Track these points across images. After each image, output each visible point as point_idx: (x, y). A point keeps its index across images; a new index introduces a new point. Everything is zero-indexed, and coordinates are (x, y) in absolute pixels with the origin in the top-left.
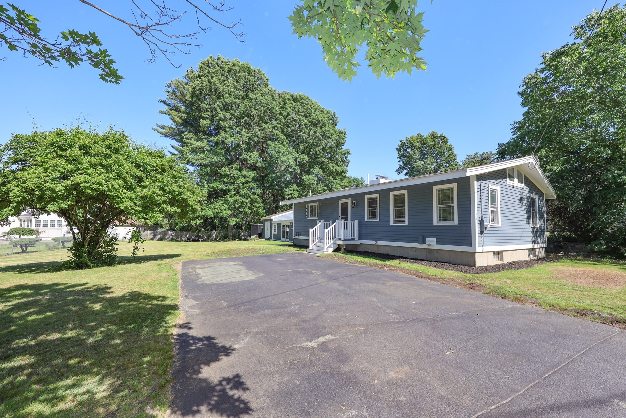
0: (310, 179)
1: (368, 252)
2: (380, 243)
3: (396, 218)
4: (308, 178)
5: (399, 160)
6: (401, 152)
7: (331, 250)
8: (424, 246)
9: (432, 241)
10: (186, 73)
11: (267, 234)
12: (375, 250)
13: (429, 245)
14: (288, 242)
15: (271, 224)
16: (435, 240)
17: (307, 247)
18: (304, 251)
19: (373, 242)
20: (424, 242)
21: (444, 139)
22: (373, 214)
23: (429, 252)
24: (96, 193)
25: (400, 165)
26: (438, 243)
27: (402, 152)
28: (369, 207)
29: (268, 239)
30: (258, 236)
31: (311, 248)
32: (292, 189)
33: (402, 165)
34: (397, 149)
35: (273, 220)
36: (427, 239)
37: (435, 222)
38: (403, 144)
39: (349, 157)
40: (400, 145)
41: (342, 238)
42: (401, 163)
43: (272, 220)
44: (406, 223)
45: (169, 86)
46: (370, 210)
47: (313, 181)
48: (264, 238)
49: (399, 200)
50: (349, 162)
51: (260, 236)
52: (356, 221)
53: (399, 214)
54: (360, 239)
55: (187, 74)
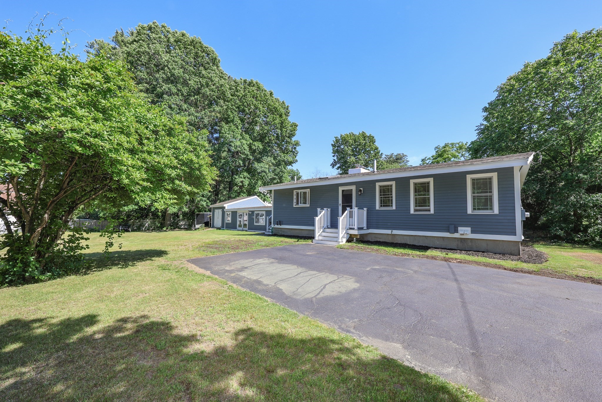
0: (261, 167)
1: (380, 241)
2: (395, 232)
3: (416, 206)
4: (259, 166)
5: (333, 155)
6: (335, 147)
7: (345, 240)
8: (456, 235)
9: (467, 231)
10: (114, 35)
11: (218, 221)
12: (389, 240)
13: (461, 234)
14: (246, 231)
15: (223, 213)
16: (469, 229)
17: (312, 238)
18: (309, 242)
19: (389, 232)
20: (456, 231)
21: (372, 140)
22: (385, 202)
23: (461, 242)
24: (90, 153)
25: (334, 160)
26: (473, 232)
27: (337, 148)
28: (381, 195)
29: (219, 229)
30: (204, 225)
31: (317, 238)
32: (242, 176)
33: (336, 160)
34: (332, 145)
35: (226, 208)
36: (459, 228)
37: (470, 211)
38: (337, 141)
39: (298, 148)
40: (335, 141)
41: (356, 227)
42: (335, 158)
43: (224, 208)
44: (432, 212)
45: (92, 46)
46: (381, 198)
47: (265, 170)
48: (213, 227)
49: (423, 188)
50: (298, 152)
51: (207, 224)
52: (365, 209)
53: (422, 202)
54: (368, 228)
55: (116, 37)
